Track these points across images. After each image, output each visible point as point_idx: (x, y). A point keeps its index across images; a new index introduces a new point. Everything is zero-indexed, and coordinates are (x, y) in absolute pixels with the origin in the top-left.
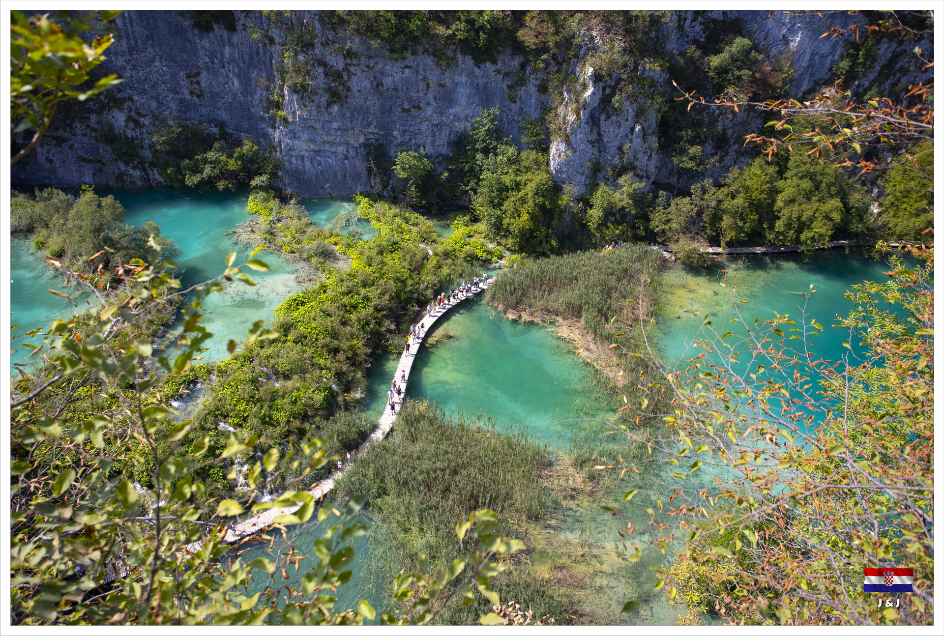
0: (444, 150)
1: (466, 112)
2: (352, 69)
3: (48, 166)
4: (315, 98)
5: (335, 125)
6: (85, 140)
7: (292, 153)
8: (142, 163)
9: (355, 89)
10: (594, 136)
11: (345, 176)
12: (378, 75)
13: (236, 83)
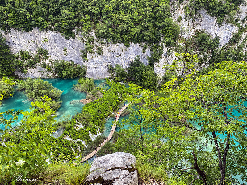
0: (128, 66)
1: (132, 56)
2: (103, 47)
3: (31, 73)
4: (95, 54)
5: (100, 61)
6: (39, 67)
7: (89, 68)
8: (53, 72)
9: (105, 52)
10: (166, 61)
11: (103, 73)
12: (110, 48)
13: (75, 51)
